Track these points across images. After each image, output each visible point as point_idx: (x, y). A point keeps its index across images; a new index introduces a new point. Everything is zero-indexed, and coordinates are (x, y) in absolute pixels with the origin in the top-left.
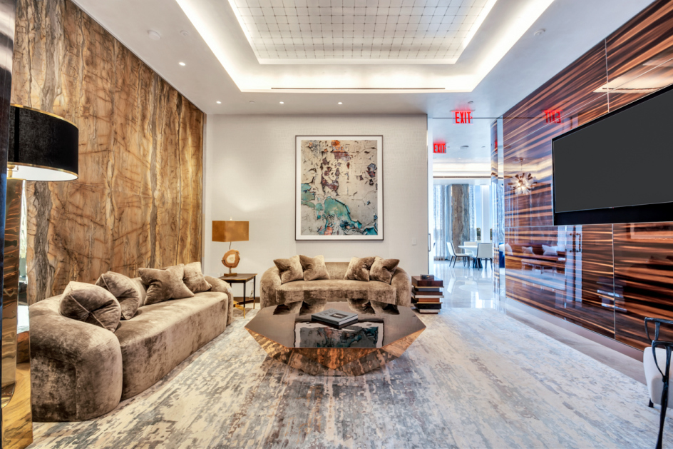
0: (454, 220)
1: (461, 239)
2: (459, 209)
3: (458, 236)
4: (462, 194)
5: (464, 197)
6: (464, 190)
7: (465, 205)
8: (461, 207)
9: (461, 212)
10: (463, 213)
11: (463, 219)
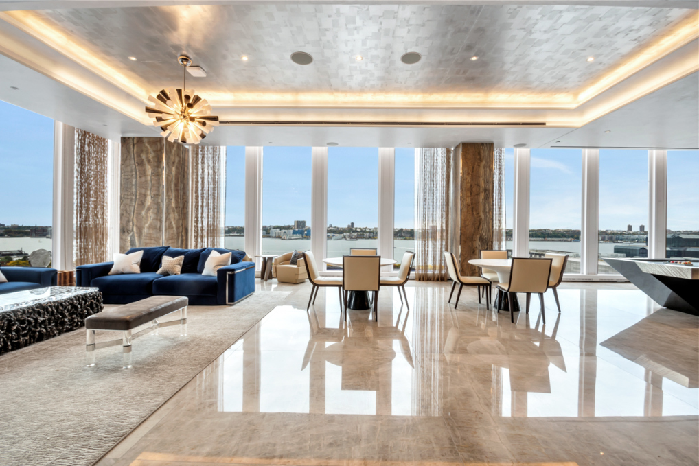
0: (465, 210)
1: (477, 243)
2: (474, 189)
3: (472, 239)
4: (481, 161)
5: (485, 167)
6: (484, 153)
7: (486, 181)
8: (478, 185)
9: (478, 194)
10: (482, 196)
11: (481, 207)
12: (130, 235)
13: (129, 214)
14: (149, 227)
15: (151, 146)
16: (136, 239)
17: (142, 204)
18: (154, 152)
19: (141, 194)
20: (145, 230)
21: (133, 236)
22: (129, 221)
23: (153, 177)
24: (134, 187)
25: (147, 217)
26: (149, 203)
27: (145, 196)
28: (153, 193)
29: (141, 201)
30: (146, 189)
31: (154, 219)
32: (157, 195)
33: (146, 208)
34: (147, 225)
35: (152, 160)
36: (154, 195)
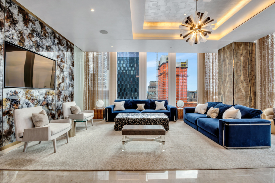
12: (221, 96)
13: (221, 86)
14: (228, 92)
15: (228, 50)
16: (223, 97)
17: (225, 80)
18: (229, 52)
19: (225, 75)
20: (226, 93)
21: (222, 97)
22: (221, 89)
23: (229, 65)
24: (222, 72)
25: (227, 86)
26: (228, 79)
27: (226, 76)
28: (229, 74)
29: (225, 79)
30: (227, 72)
31: (229, 87)
32: (231, 74)
33: (226, 82)
34: (227, 91)
35: (228, 56)
36: (230, 75)
